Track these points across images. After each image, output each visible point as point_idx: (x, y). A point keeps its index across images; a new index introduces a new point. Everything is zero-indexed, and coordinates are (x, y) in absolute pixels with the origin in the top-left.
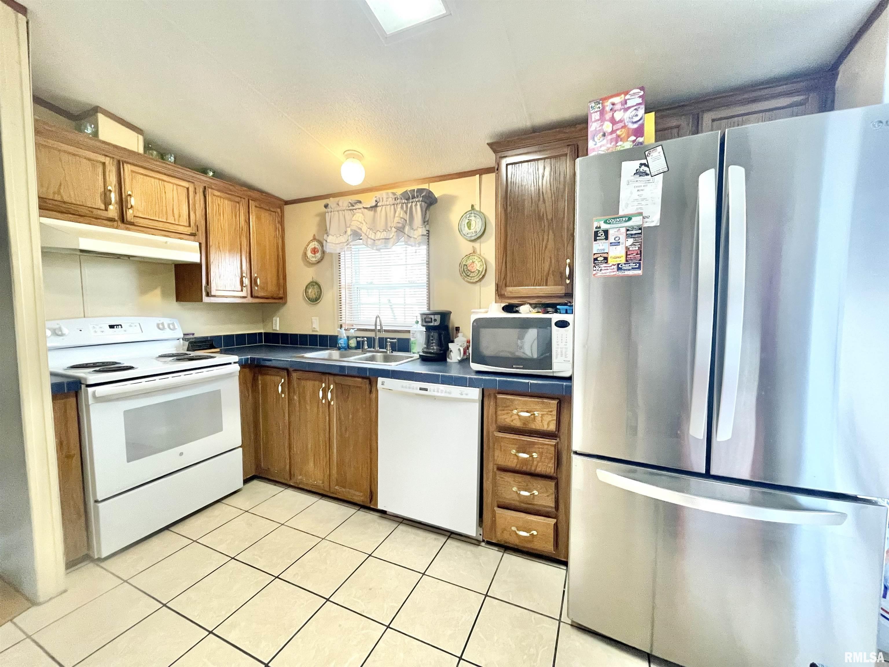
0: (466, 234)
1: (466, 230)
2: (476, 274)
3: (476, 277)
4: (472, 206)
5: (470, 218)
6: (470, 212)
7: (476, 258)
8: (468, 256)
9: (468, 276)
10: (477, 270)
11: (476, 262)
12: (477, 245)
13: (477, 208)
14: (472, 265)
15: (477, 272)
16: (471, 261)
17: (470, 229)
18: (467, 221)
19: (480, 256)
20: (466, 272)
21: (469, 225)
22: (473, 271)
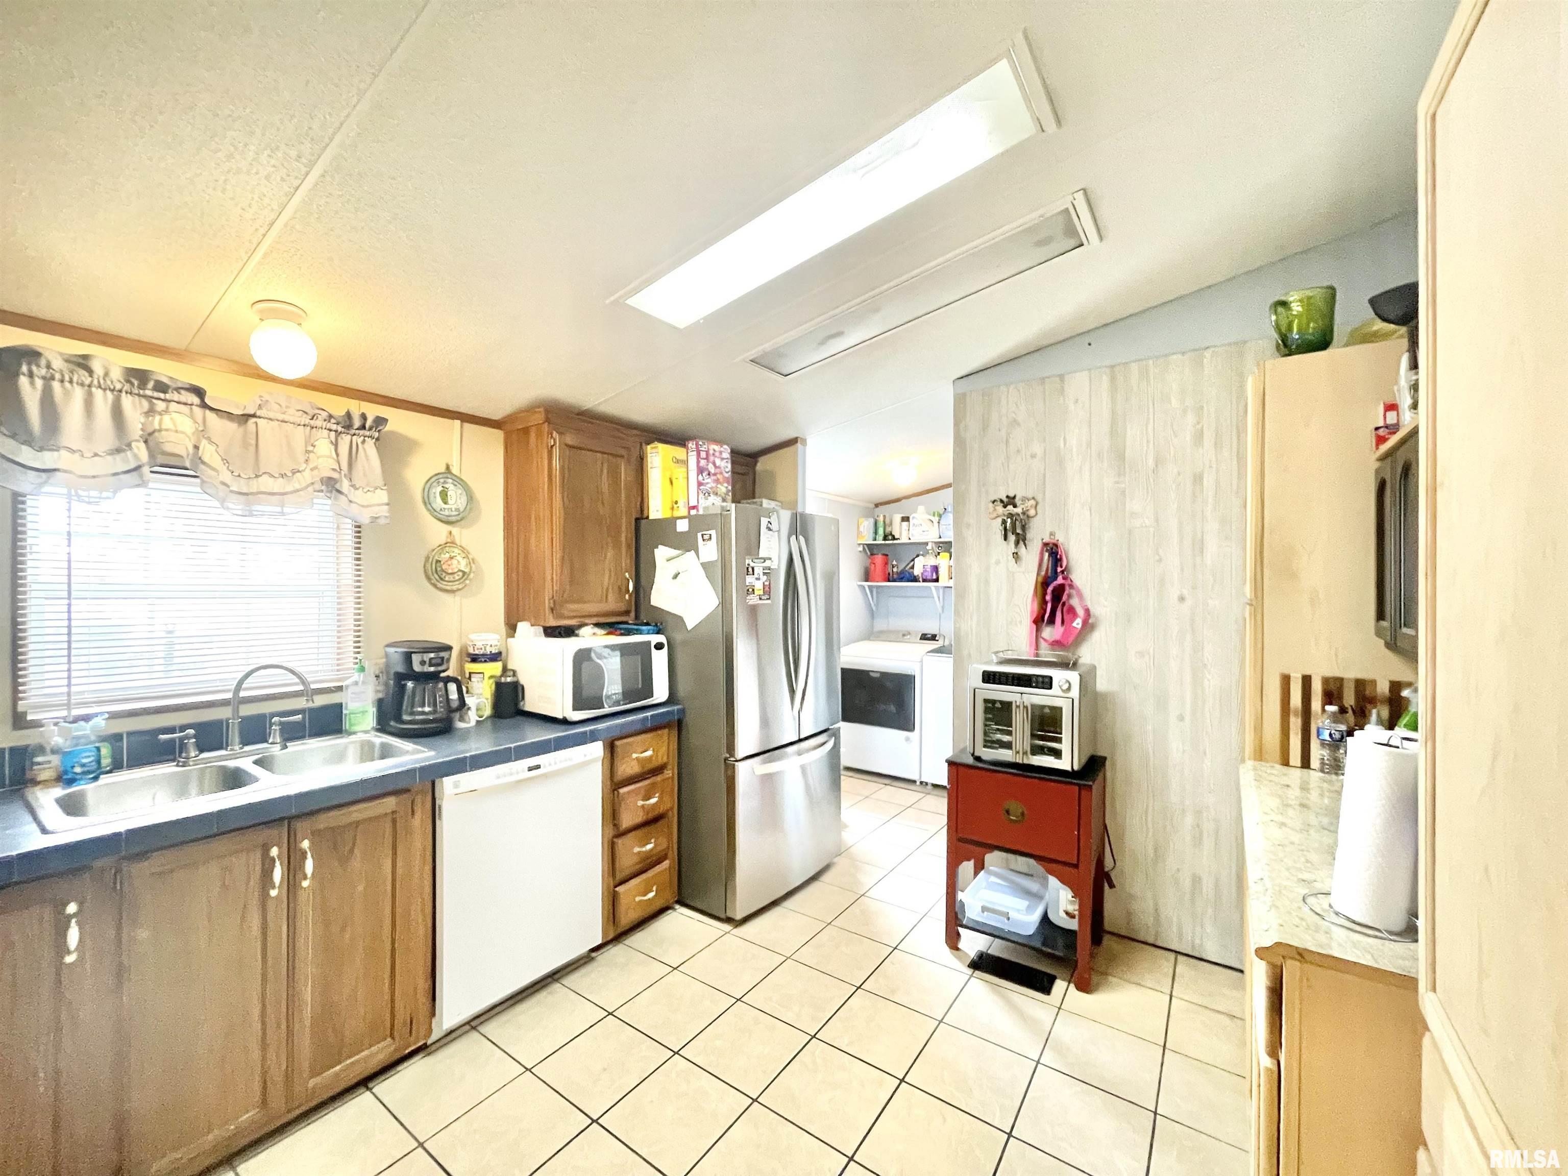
0: (438, 510)
1: (438, 503)
2: (457, 578)
3: (457, 583)
4: (448, 467)
5: (444, 485)
6: (445, 475)
7: (456, 551)
8: (443, 547)
9: (441, 579)
10: (460, 571)
11: (459, 558)
12: (455, 530)
13: (455, 470)
14: (449, 562)
15: (461, 574)
16: (447, 555)
17: (446, 503)
18: (440, 489)
19: (463, 549)
20: (439, 574)
21: (444, 495)
22: (450, 571)
